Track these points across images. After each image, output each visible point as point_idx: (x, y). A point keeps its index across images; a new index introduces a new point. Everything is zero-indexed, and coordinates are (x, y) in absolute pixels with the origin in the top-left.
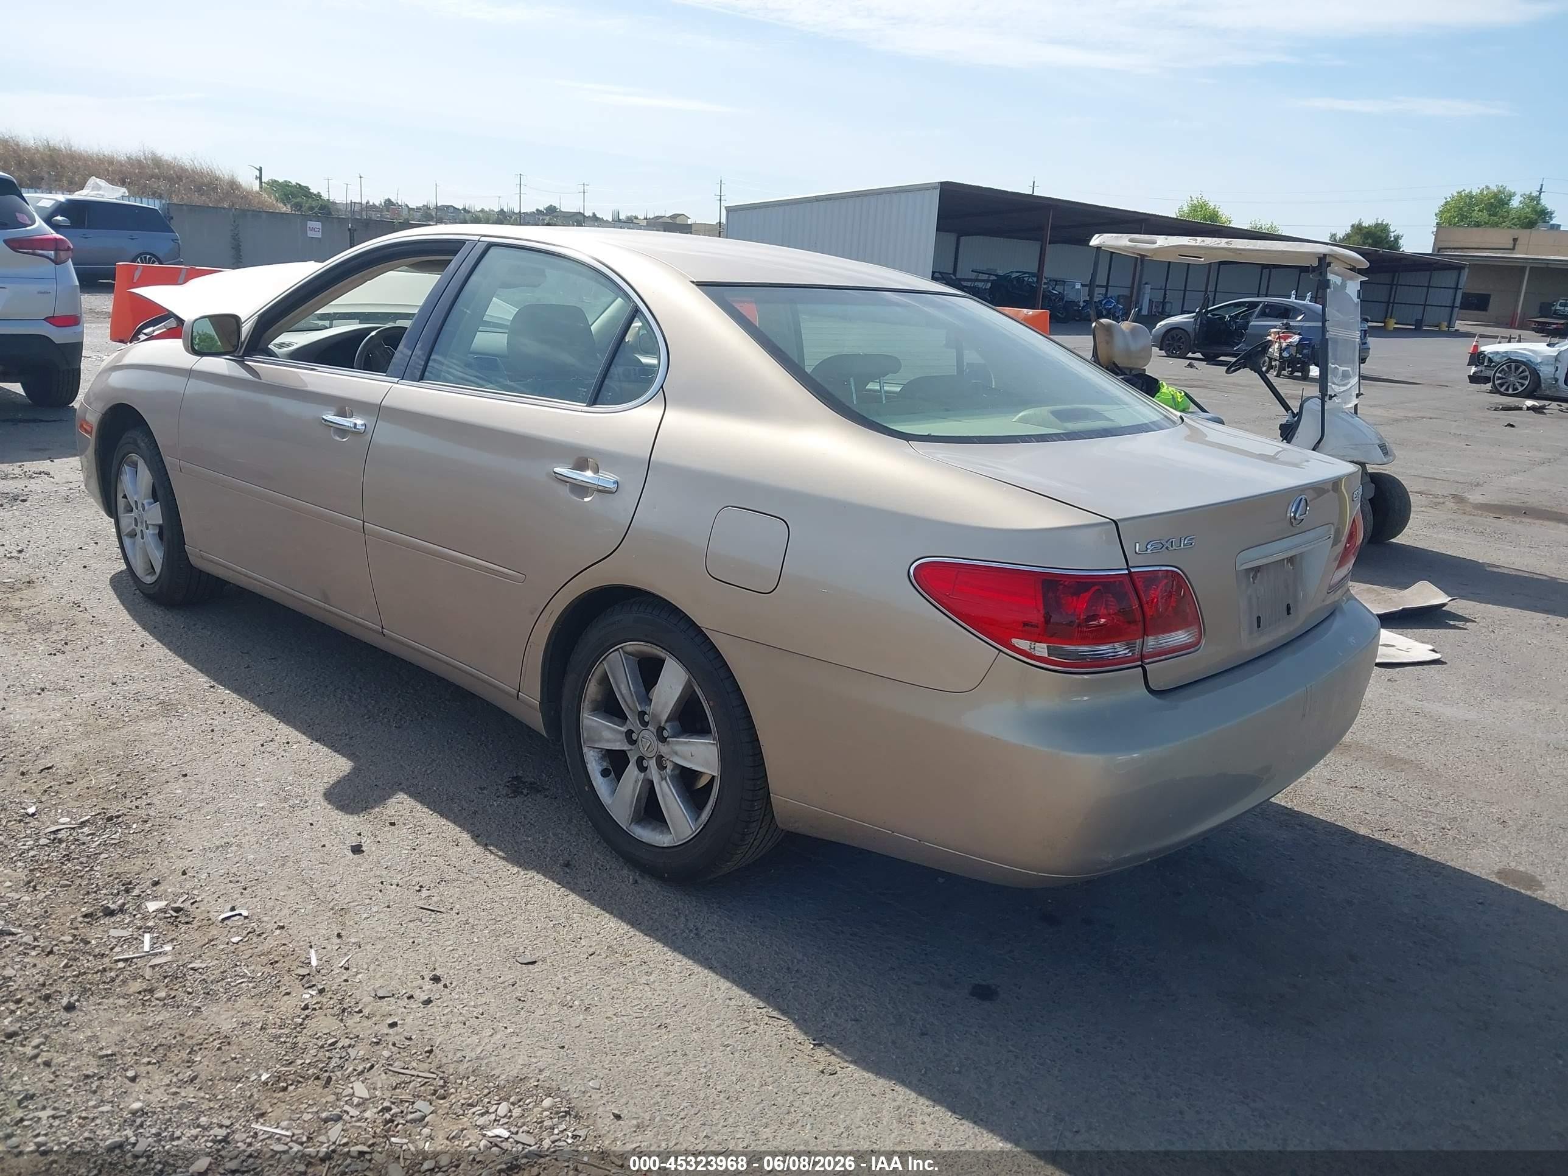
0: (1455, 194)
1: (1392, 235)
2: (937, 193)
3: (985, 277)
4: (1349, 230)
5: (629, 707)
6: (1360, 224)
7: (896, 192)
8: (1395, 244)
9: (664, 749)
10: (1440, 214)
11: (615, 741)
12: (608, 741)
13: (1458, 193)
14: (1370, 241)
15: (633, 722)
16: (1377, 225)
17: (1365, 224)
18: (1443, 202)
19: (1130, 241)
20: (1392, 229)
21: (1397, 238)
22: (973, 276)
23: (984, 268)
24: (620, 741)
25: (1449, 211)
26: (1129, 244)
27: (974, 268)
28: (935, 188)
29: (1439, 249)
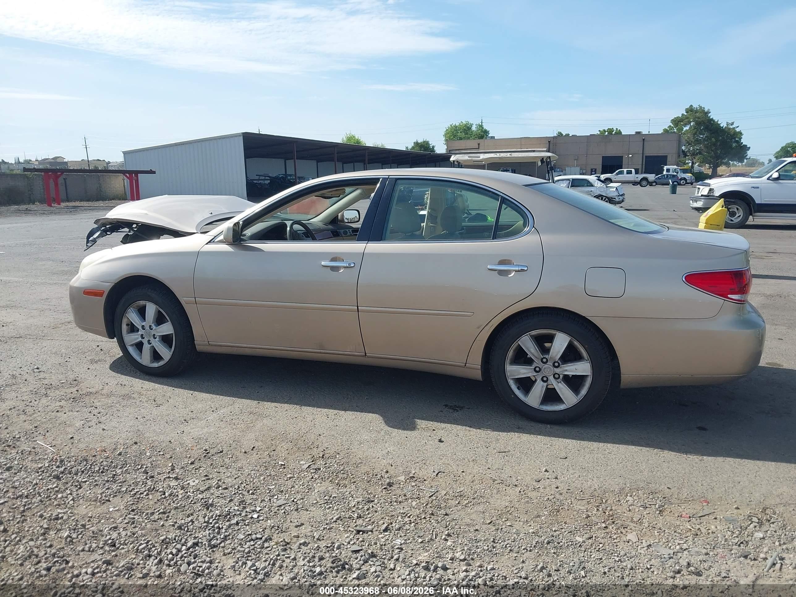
0: (449, 126)
1: (431, 146)
2: (241, 138)
3: (267, 178)
4: (413, 145)
5: (536, 357)
6: (417, 142)
7: (220, 139)
8: (433, 150)
9: (557, 370)
10: (445, 135)
11: (528, 373)
12: (524, 374)
13: (451, 125)
14: (423, 149)
15: (537, 363)
16: (424, 142)
17: (419, 142)
18: (445, 130)
19: (469, 157)
20: (430, 143)
21: (433, 147)
22: (257, 178)
23: (262, 174)
24: (531, 372)
25: (448, 133)
26: (469, 158)
27: (257, 174)
28: (240, 136)
29: (450, 151)
